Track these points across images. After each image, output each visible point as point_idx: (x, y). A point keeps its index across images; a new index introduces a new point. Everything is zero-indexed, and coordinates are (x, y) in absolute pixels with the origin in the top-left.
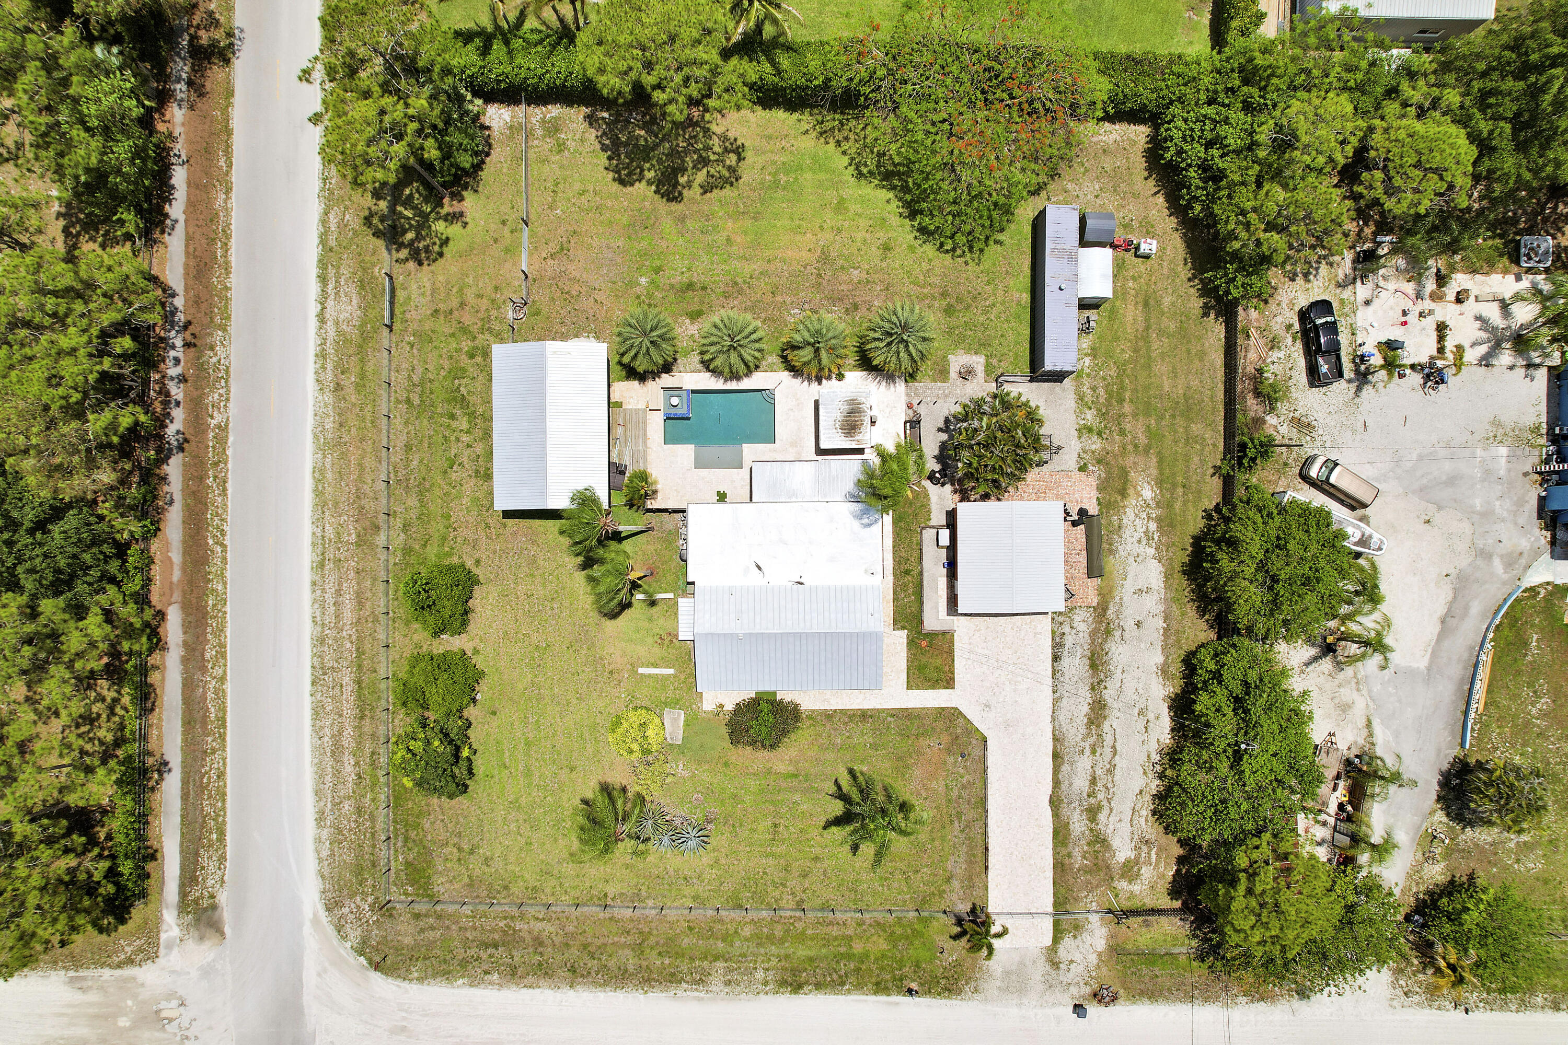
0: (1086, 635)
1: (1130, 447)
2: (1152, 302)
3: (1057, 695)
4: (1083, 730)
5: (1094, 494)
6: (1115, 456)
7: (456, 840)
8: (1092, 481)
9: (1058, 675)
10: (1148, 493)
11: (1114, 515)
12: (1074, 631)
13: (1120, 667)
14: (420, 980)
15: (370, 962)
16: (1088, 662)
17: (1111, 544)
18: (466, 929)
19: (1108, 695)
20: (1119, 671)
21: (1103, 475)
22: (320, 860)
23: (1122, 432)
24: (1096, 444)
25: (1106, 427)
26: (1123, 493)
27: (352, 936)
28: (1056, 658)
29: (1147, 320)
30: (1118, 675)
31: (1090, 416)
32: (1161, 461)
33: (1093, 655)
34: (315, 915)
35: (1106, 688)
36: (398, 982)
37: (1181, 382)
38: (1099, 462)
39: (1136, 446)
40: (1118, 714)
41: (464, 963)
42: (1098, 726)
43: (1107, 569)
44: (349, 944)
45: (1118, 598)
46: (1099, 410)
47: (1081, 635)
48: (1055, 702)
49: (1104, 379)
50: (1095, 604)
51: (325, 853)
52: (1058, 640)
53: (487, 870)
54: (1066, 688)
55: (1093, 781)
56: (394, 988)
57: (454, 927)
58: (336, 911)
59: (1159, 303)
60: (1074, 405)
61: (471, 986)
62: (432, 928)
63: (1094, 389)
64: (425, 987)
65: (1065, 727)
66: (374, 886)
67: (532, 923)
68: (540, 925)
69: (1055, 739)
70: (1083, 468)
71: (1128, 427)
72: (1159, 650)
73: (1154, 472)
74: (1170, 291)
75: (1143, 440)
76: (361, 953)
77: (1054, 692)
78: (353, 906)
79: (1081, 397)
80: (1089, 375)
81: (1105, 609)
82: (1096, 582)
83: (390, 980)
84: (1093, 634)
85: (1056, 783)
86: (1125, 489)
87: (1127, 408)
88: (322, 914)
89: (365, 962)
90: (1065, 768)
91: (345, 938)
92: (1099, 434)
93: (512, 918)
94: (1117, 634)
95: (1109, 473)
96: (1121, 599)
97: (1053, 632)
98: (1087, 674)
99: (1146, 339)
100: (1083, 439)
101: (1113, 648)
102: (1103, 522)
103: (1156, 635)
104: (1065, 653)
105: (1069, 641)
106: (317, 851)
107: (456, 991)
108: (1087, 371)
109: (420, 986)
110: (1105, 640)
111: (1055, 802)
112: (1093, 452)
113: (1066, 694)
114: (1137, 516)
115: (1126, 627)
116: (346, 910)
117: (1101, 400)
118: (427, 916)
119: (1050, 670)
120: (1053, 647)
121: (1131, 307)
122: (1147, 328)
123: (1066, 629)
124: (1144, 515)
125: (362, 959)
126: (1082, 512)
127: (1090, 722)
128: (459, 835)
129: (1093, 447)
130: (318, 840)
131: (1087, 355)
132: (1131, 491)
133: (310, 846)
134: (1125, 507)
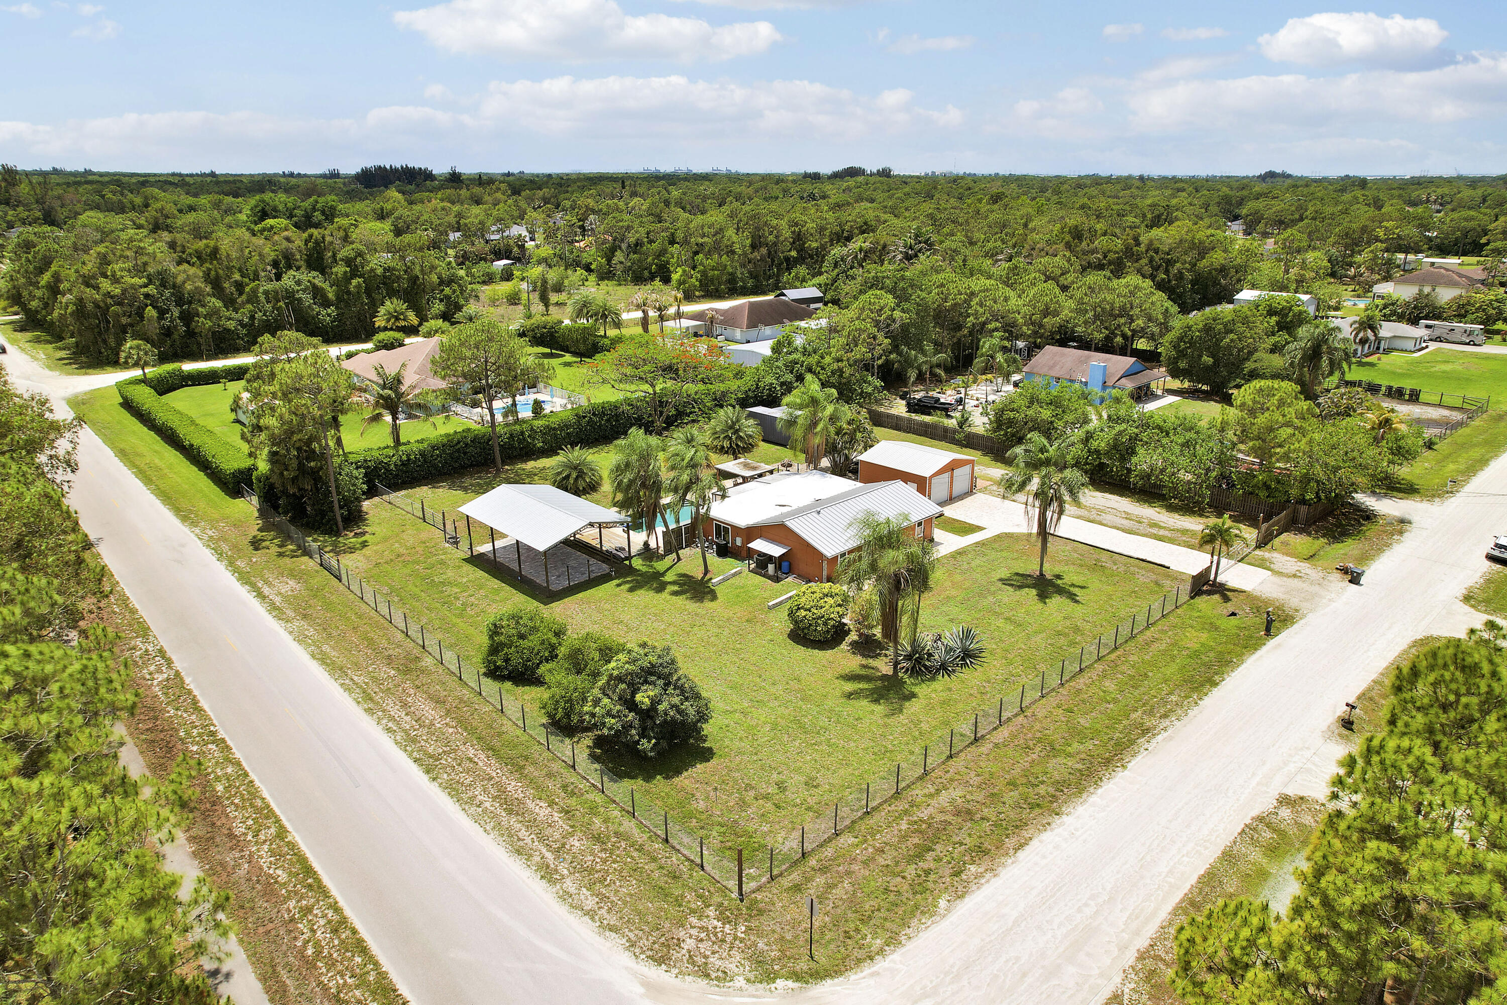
7: (752, 793)
14: (893, 941)
15: (797, 976)
18: (873, 859)
22: (591, 914)
27: (732, 967)
34: (647, 984)
36: (867, 969)
41: (920, 887)
44: (740, 982)
51: (590, 902)
53: (819, 791)
56: (872, 982)
57: (854, 867)
58: (675, 955)
61: (961, 897)
62: (830, 886)
64: (910, 946)
66: (700, 897)
67: (933, 802)
68: (944, 797)
76: (770, 977)
78: (694, 932)
83: (853, 976)
88: (657, 973)
89: (790, 984)
91: (725, 977)
93: (906, 812)
106: (577, 907)
107: (953, 918)
109: (900, 951)
116: (690, 944)
118: (808, 880)
125: (780, 983)
128: (749, 787)
130: (565, 896)
133: (560, 911)
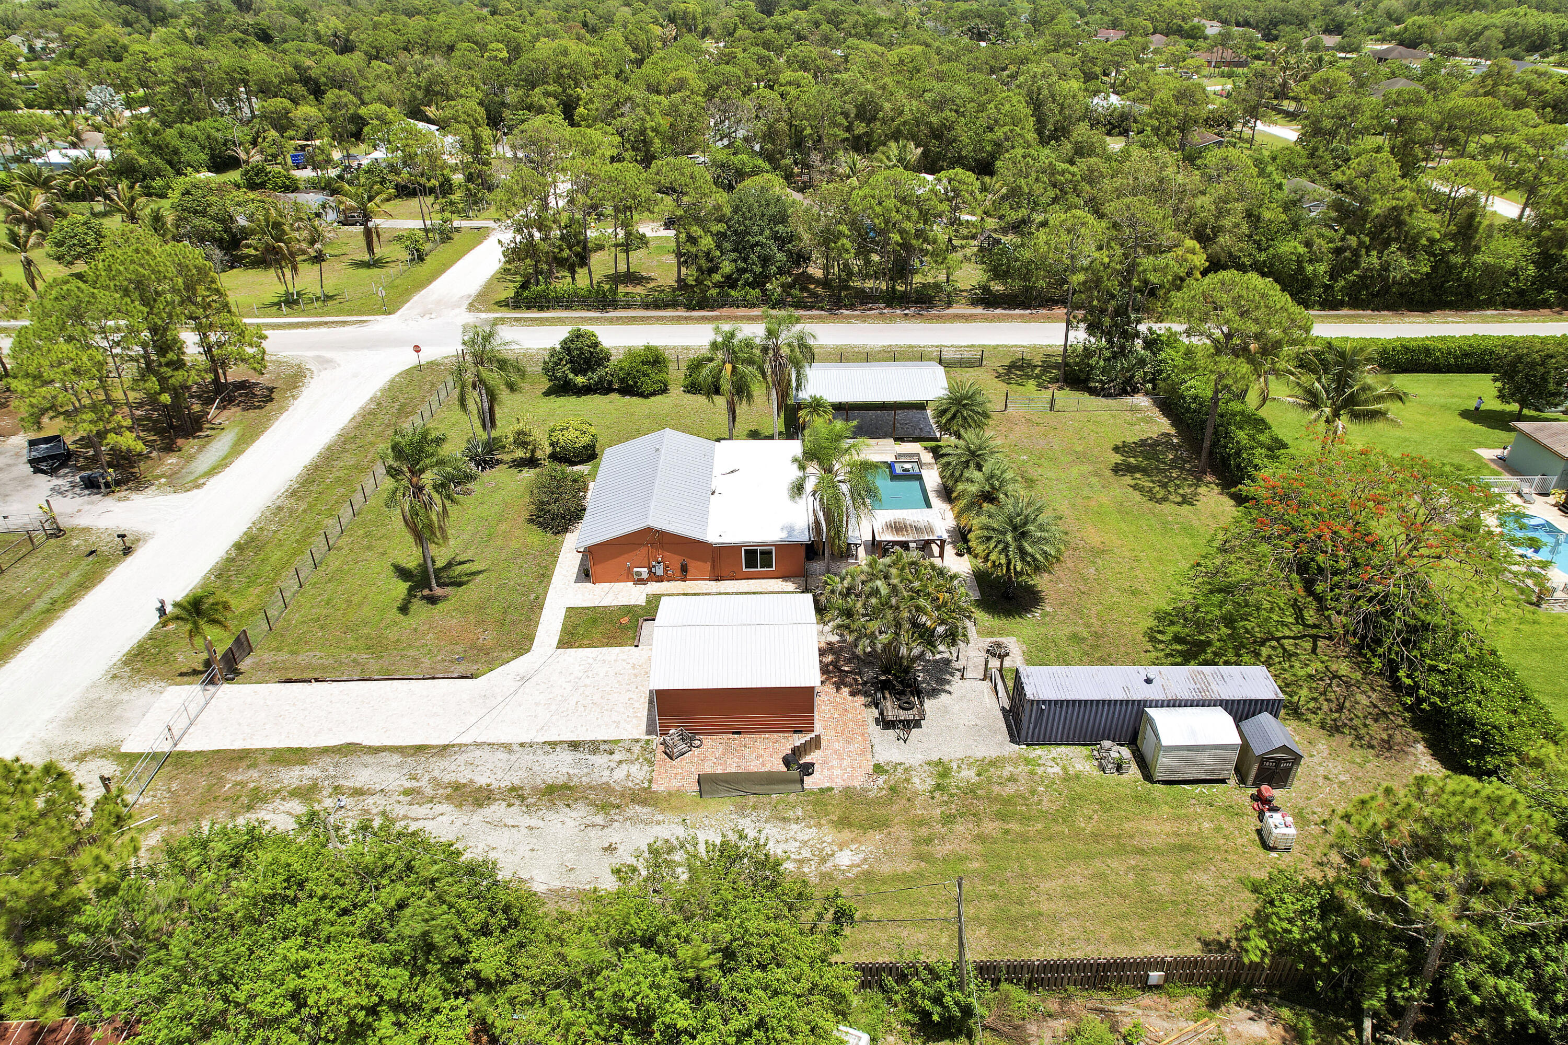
0: (604, 780)
1: (924, 832)
2: (1190, 856)
3: (516, 748)
4: (448, 778)
5: (838, 783)
6: (906, 811)
8: (858, 781)
9: (548, 748)
10: (845, 858)
11: (804, 811)
12: (613, 765)
13: (541, 824)
16: (561, 780)
17: (754, 808)
19: (497, 810)
20: (533, 822)
21: (871, 795)
23: (948, 819)
24: (921, 783)
25: (952, 795)
26: (844, 822)
28: (574, 746)
29: (1155, 851)
30: (526, 821)
31: (969, 774)
32: (904, 878)
33: (569, 788)
35: (509, 805)
37: (1061, 906)
38: (893, 789)
39: (928, 841)
40: (458, 823)
42: (448, 798)
43: (712, 803)
45: (661, 818)
46: (978, 786)
47: (606, 773)
48: (507, 747)
49: (1033, 792)
50: (654, 787)
52: (603, 747)
54: (527, 758)
55: (358, 792)
59: (1192, 866)
60: (979, 755)
63: (1012, 779)
65: (461, 759)
69: (445, 748)
70: (879, 769)
71: (959, 828)
72: (556, 884)
73: (886, 869)
74: (1223, 882)
75: (940, 850)
77: (522, 745)
79: (993, 763)
80: (1033, 772)
81: (644, 802)
82: (692, 786)
84: (607, 789)
85: (375, 750)
86: (850, 825)
87: (990, 827)
90: (396, 758)
92: (938, 787)
94: (600, 819)
95: (876, 802)
96: (658, 823)
97: (616, 742)
98: (539, 781)
99: (1121, 850)
100: (926, 767)
101: (574, 814)
102: (792, 797)
103: (586, 877)
104: (582, 756)
105: (600, 760)
108: (1040, 771)
110: (592, 804)
111: (350, 750)
112: (907, 780)
113: (513, 758)
114: (804, 843)
115: (607, 831)
117: (996, 789)
119: (558, 739)
120: (593, 742)
121: (1168, 828)
122: (1141, 852)
123: (617, 757)
124: (806, 853)
126: (808, 769)
127: (457, 787)
129: (916, 780)
131: (1064, 769)
132: (846, 834)
134: (819, 825)
